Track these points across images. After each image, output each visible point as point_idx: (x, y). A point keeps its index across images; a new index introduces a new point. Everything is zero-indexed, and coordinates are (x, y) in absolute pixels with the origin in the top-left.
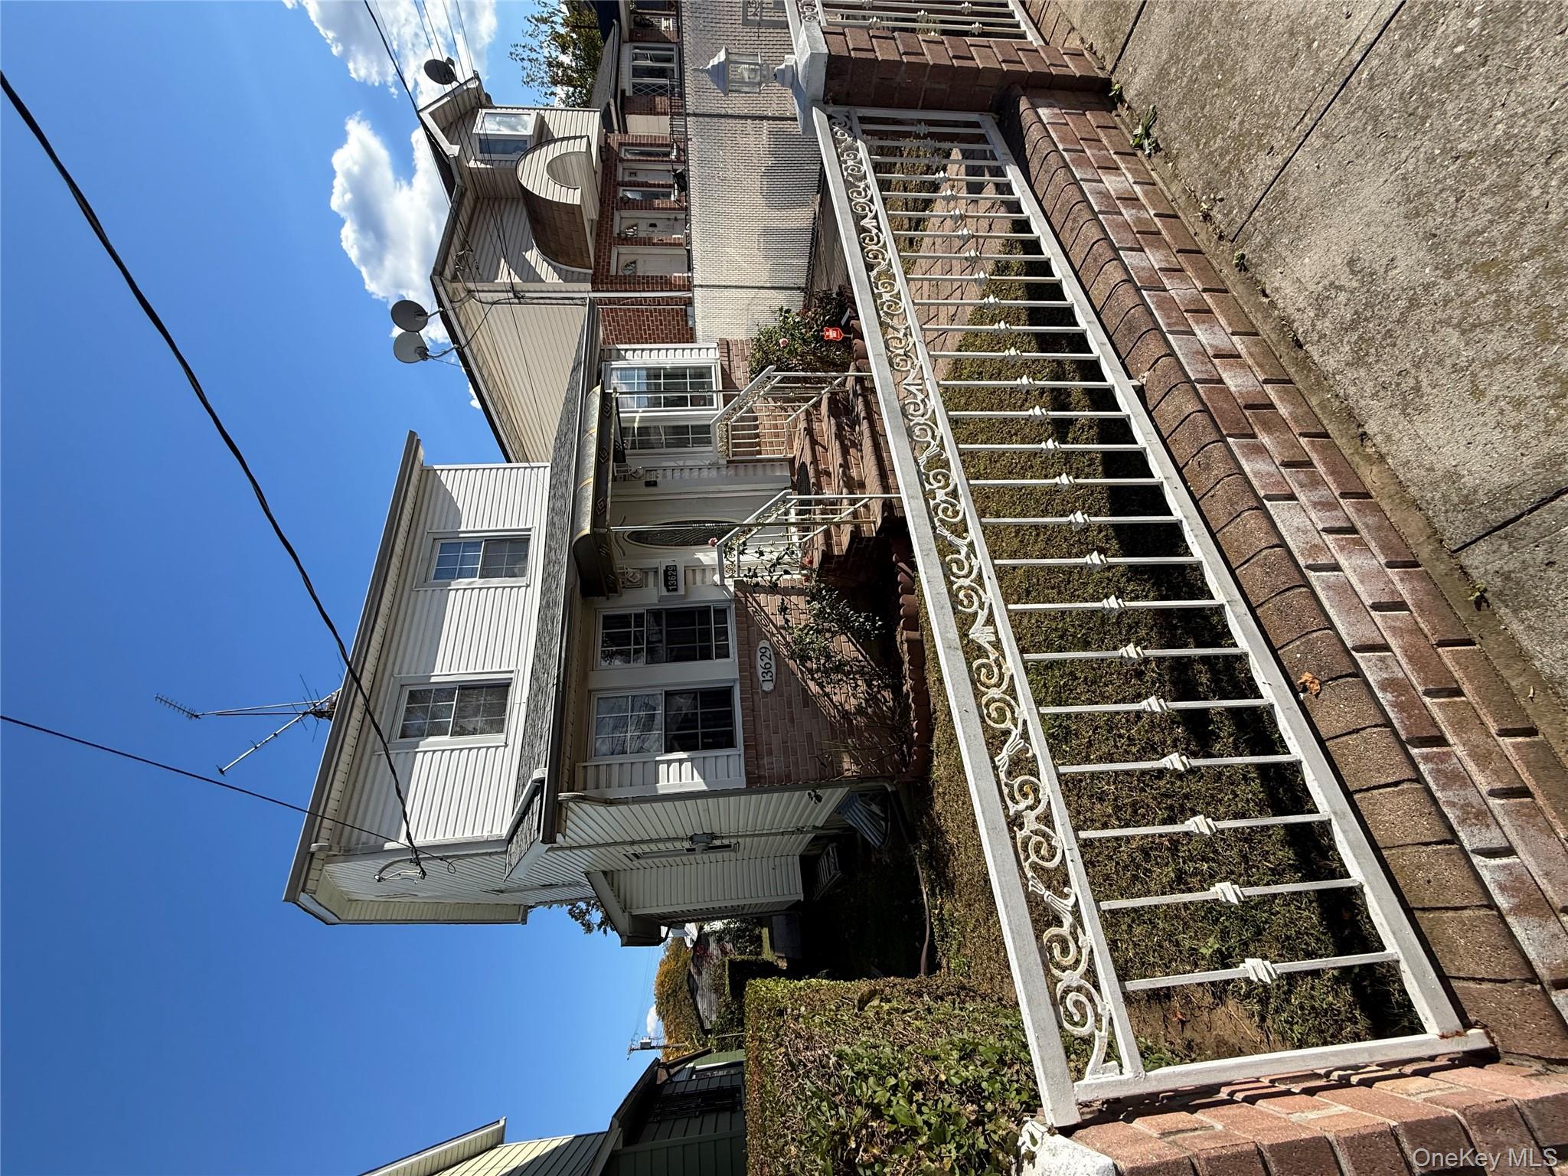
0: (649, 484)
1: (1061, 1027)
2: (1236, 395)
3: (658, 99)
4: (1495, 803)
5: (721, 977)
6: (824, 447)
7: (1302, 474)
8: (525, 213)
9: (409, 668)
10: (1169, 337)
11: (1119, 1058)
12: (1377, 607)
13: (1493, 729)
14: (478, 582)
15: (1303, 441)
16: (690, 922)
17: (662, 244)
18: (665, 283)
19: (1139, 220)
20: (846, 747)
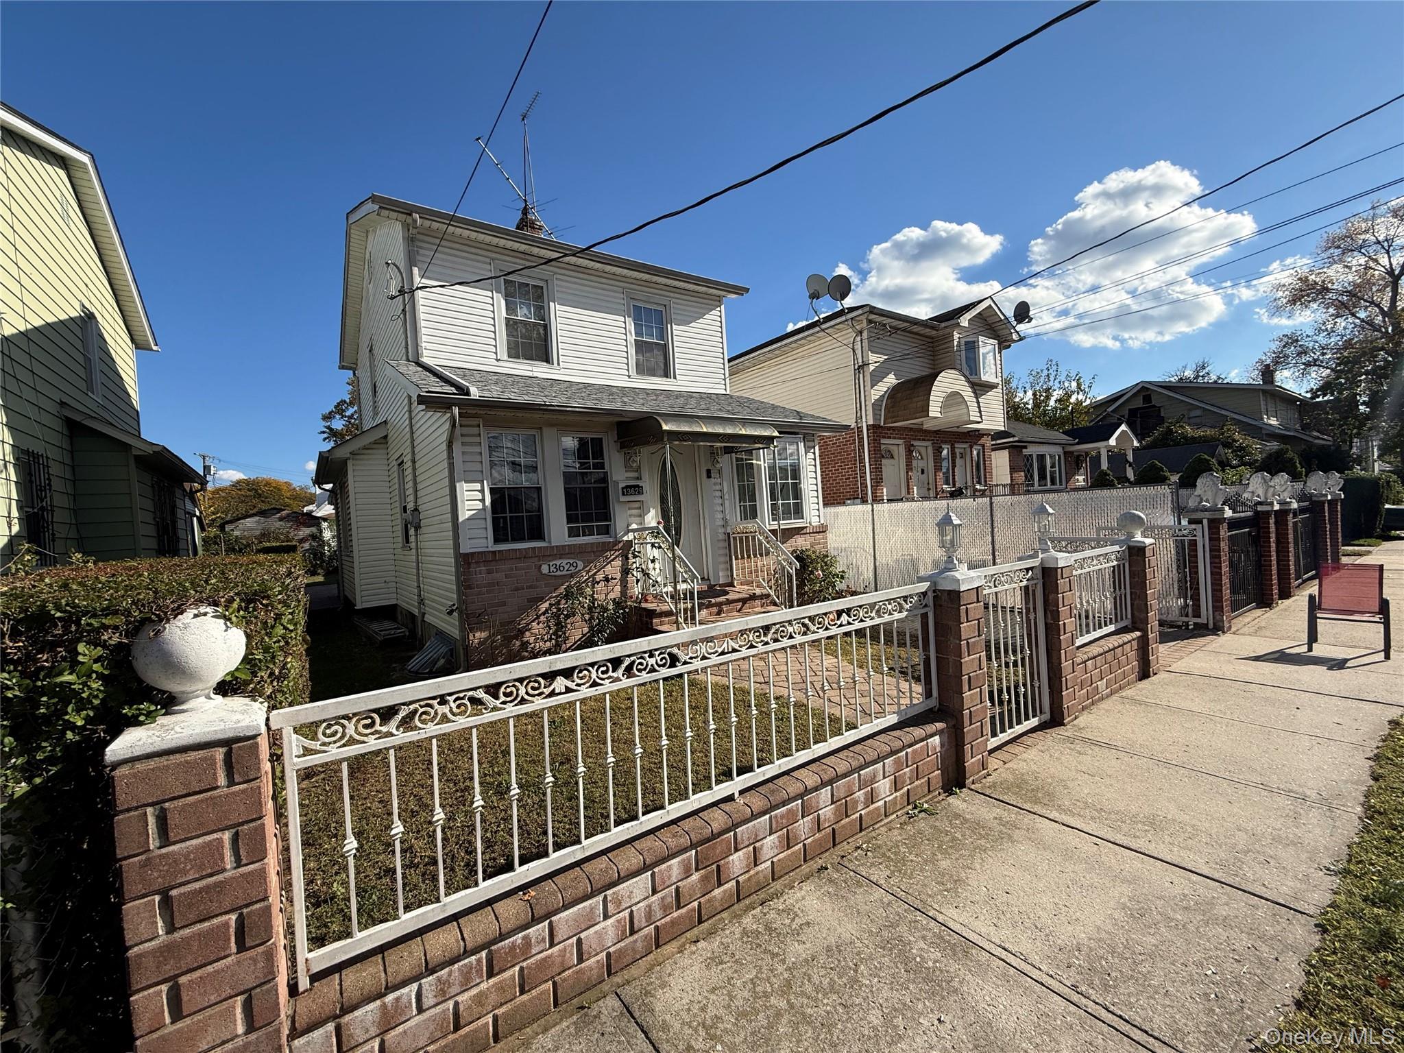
0: (709, 472)
1: (324, 721)
2: (726, 860)
3: (1023, 474)
4: (451, 1004)
5: (277, 539)
6: (740, 609)
7: (671, 900)
8: (924, 374)
9: (562, 287)
10: (767, 816)
11: (304, 755)
12: (579, 941)
13: (498, 1012)
14: (632, 338)
15: (696, 904)
16: (336, 509)
17: (908, 479)
18: (878, 481)
19: (856, 802)
20: (493, 634)
